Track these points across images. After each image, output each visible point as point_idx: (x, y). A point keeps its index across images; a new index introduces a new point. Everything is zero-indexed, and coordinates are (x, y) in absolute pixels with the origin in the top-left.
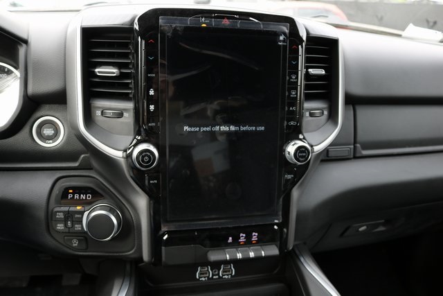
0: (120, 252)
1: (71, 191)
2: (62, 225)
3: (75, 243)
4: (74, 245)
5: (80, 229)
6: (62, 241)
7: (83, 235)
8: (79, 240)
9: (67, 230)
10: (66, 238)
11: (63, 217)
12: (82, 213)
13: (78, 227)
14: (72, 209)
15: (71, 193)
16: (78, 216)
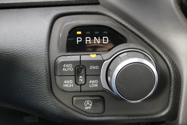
0: (148, 115)
1: (79, 33)
2: (71, 81)
3: (88, 106)
4: (87, 108)
5: (96, 85)
6: (69, 104)
7: (100, 94)
8: (94, 102)
9: (78, 88)
10: (75, 99)
11: (72, 70)
12: (100, 63)
13: (93, 84)
14: (84, 58)
15: (79, 35)
16: (94, 68)
